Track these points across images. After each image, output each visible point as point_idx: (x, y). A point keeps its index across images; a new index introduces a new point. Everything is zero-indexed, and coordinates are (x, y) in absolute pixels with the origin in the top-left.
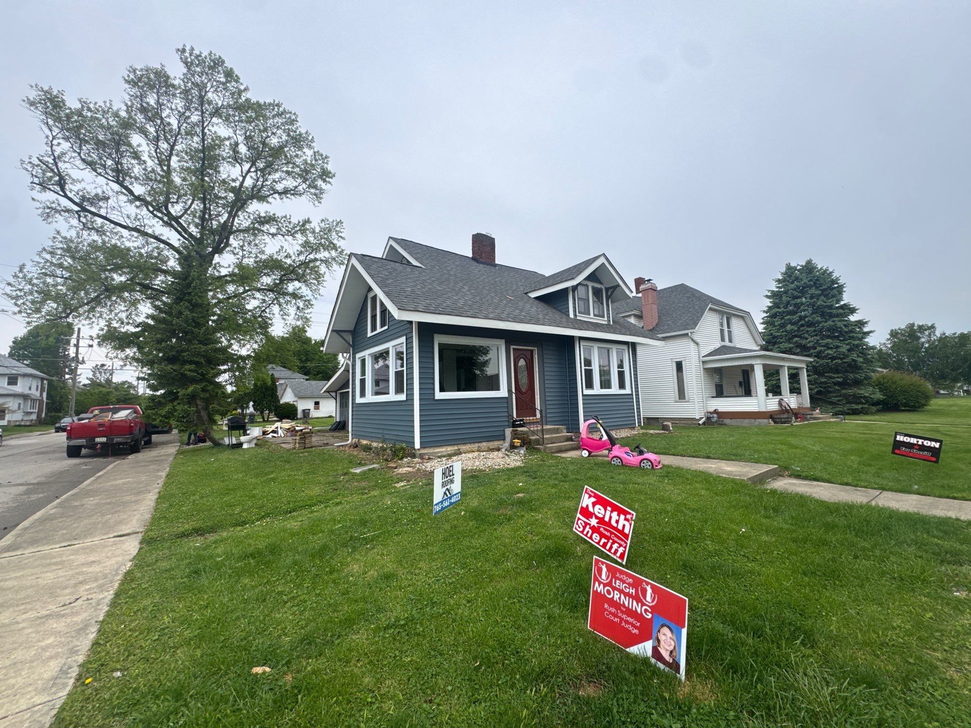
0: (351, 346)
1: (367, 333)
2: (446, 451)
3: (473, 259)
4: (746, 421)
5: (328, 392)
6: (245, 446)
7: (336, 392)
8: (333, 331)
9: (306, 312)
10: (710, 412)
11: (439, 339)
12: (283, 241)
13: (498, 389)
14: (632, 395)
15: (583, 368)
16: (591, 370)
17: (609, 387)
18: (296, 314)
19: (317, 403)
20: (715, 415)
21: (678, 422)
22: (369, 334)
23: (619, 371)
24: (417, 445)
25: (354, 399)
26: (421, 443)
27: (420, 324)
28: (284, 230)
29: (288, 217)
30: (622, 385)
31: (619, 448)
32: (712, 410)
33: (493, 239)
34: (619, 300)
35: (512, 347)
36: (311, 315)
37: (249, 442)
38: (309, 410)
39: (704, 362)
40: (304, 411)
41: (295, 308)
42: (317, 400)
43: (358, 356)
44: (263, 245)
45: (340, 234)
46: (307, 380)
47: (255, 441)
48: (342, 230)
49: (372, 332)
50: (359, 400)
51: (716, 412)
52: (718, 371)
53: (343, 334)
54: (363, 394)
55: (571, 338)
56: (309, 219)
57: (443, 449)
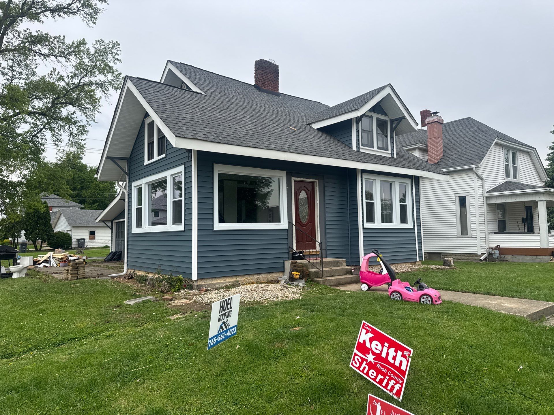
0: (127, 174)
1: (144, 161)
2: (225, 283)
3: (256, 86)
4: (528, 258)
5: (104, 221)
6: (15, 276)
7: (112, 222)
8: (107, 158)
9: (80, 137)
10: (492, 248)
11: (218, 169)
12: (56, 62)
13: (278, 221)
14: (414, 229)
15: (365, 201)
16: (373, 203)
17: (391, 221)
18: (69, 140)
19: (92, 233)
20: (497, 252)
21: (459, 257)
22: (146, 162)
23: (400, 205)
24: (195, 277)
25: (129, 229)
26: (199, 274)
27: (200, 154)
28: (56, 51)
29: (62, 38)
30: (404, 220)
31: (399, 283)
32: (494, 246)
33: (277, 67)
34: (404, 133)
35: (293, 179)
36: (85, 142)
37: (19, 272)
38: (84, 239)
39: (487, 198)
40: (78, 240)
41: (68, 133)
42: (92, 230)
43: (134, 184)
44: (33, 67)
45: (116, 57)
46: (82, 208)
47: (25, 271)
48: (118, 52)
49: (149, 160)
50: (135, 230)
51: (498, 248)
52: (502, 207)
53: (117, 161)
54: (139, 224)
55: (353, 171)
56: (84, 40)
57: (222, 281)
